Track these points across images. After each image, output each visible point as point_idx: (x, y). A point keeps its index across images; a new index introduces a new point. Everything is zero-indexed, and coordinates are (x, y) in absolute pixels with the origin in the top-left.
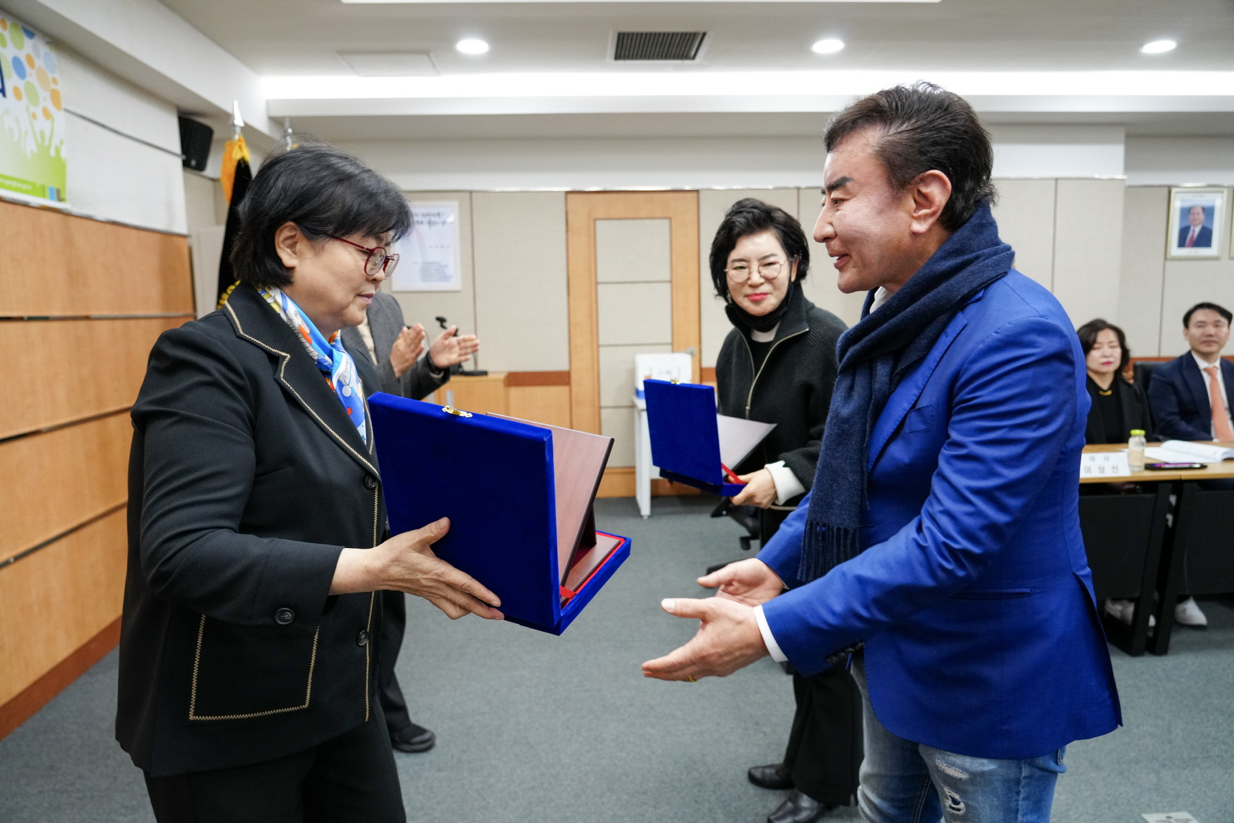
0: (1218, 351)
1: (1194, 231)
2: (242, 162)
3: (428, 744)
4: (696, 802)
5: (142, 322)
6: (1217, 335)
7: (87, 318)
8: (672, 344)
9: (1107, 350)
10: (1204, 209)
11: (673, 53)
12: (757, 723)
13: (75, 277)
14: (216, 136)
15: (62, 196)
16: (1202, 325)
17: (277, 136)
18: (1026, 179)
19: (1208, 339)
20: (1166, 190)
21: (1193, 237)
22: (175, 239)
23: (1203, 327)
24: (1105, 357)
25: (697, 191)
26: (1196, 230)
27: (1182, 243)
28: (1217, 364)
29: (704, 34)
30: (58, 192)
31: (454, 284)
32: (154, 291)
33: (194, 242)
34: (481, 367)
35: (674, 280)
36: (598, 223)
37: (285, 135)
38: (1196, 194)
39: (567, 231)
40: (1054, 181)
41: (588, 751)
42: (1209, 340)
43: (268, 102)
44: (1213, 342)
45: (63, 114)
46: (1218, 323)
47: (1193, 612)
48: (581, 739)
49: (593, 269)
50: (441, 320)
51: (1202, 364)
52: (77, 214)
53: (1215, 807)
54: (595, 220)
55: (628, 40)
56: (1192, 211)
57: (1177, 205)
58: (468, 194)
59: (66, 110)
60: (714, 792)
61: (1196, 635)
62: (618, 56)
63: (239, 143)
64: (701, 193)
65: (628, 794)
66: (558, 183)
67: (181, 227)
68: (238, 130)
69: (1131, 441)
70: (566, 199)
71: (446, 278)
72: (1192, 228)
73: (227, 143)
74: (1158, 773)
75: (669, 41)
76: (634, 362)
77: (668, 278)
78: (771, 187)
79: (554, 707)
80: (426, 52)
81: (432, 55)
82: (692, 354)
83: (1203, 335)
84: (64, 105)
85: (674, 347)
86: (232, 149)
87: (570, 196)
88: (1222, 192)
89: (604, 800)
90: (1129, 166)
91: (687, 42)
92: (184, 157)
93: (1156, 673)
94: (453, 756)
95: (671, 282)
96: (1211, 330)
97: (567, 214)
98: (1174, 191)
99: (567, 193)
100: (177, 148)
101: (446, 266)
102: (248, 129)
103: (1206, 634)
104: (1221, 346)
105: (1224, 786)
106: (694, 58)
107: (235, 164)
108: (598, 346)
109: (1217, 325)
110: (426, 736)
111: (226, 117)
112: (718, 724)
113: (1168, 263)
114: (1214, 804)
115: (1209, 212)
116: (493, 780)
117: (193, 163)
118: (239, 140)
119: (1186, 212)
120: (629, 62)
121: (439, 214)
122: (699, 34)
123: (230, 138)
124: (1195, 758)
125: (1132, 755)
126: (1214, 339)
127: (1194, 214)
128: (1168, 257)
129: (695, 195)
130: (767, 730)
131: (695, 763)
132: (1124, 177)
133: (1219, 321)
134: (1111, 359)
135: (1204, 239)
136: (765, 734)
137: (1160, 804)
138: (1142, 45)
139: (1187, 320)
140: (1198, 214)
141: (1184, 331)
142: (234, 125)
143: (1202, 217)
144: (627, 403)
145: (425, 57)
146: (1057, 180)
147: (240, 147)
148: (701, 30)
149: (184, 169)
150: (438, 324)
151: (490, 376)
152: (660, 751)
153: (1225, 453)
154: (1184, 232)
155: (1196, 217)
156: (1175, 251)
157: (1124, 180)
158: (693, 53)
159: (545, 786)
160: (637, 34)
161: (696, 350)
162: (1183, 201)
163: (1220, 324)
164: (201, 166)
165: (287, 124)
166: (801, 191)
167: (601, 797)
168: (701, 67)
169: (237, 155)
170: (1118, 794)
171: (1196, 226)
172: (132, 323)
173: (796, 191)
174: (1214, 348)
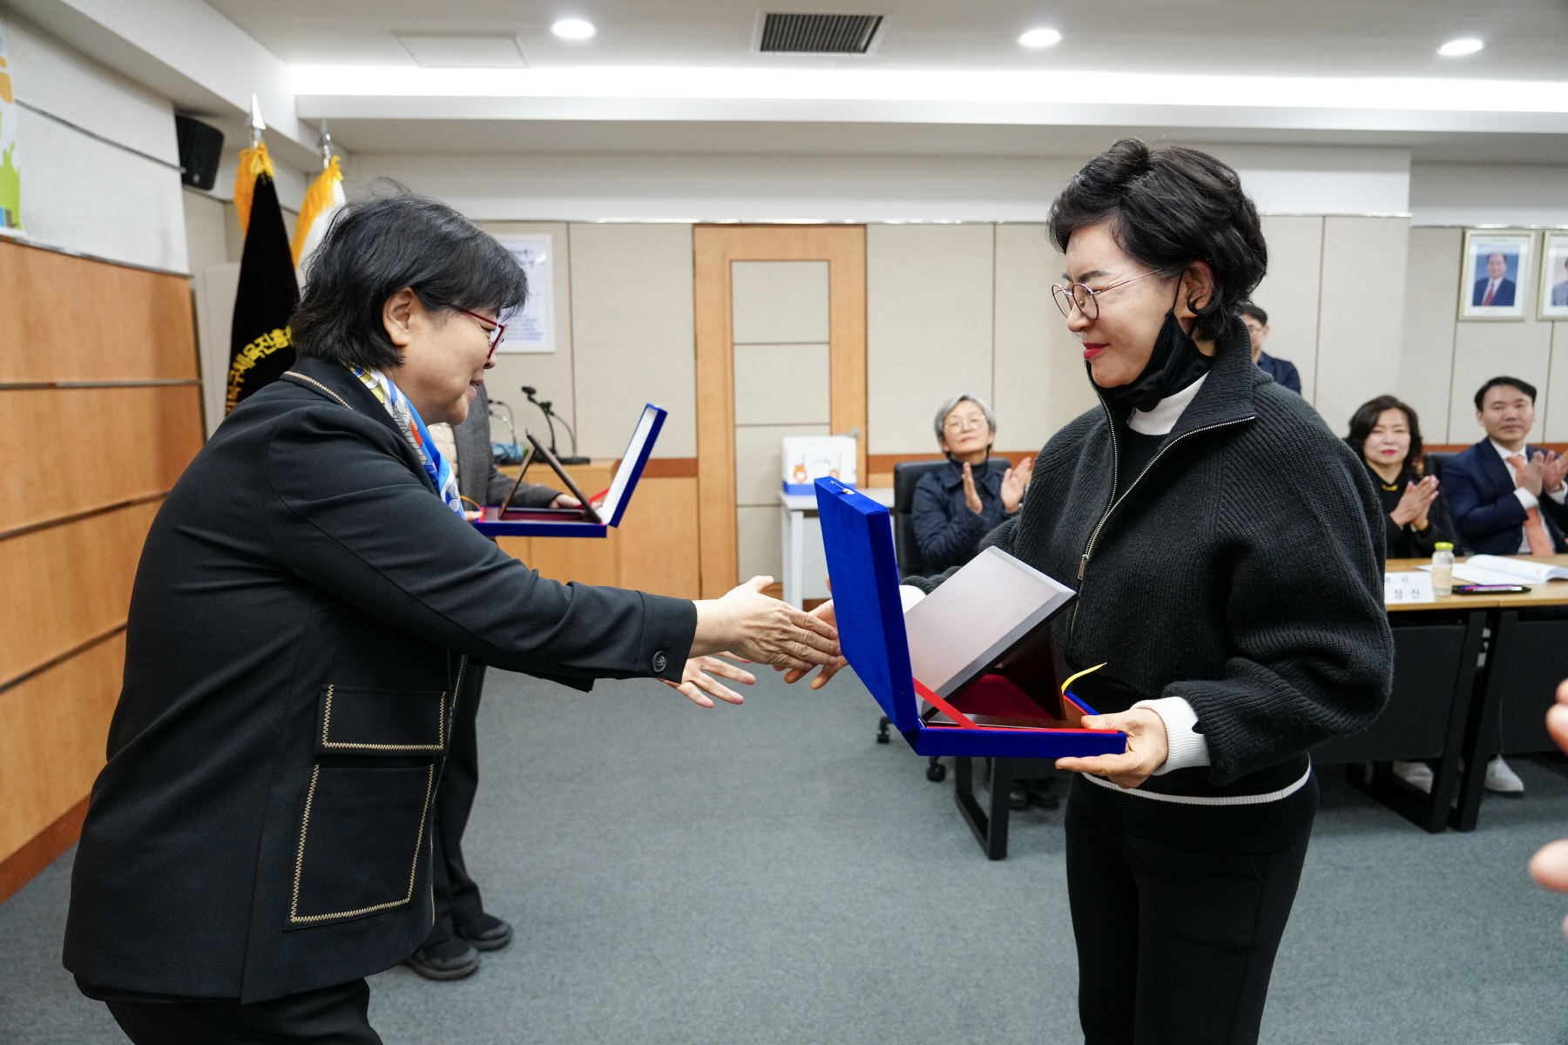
0: (1523, 437)
1: (1493, 285)
2: (263, 177)
3: (503, 940)
4: (880, 1037)
5: (127, 391)
6: (1520, 418)
7: (52, 386)
8: (830, 424)
9: (1390, 436)
10: (1506, 257)
11: (837, 44)
12: (955, 928)
13: (33, 330)
14: (227, 142)
15: (14, 221)
16: (1500, 405)
17: (310, 144)
18: (1285, 216)
19: (1509, 423)
20: (1459, 232)
21: (1491, 291)
22: (172, 279)
23: (1502, 408)
24: (1387, 444)
25: (864, 226)
26: (1495, 284)
27: (1477, 301)
28: (1523, 452)
29: (880, 18)
30: (9, 213)
31: (546, 343)
32: (144, 350)
33: (197, 285)
34: (581, 453)
35: (833, 342)
36: (735, 265)
37: (321, 143)
38: (1496, 238)
39: (695, 276)
40: (1321, 219)
41: (734, 968)
42: (1510, 425)
43: (297, 99)
44: (1515, 426)
45: (14, 106)
46: (1520, 403)
47: (1504, 774)
48: (723, 951)
49: (728, 327)
50: (529, 391)
51: (1504, 453)
52: (37, 245)
53: (1553, 1035)
54: (731, 261)
55: (779, 24)
56: (1491, 259)
57: (1472, 251)
58: (565, 226)
59: (18, 102)
60: (903, 1023)
61: (1510, 805)
62: (766, 46)
63: (260, 152)
64: (869, 227)
65: (789, 1027)
66: (683, 212)
67: (180, 265)
68: (258, 134)
69: (1435, 555)
70: (693, 233)
71: (534, 335)
72: (1491, 281)
73: (244, 152)
74: (1476, 991)
75: (833, 27)
76: (781, 447)
77: (826, 339)
78: (958, 222)
79: (686, 907)
80: (511, 36)
81: (519, 40)
82: (856, 437)
83: (1503, 418)
84: (15, 96)
85: (833, 428)
86: (250, 159)
87: (698, 230)
88: (1528, 236)
89: (757, 1036)
90: (1415, 201)
91: (857, 30)
92: (184, 170)
93: (1462, 855)
94: (553, 977)
95: (829, 343)
96: (1512, 412)
97: (694, 253)
98: (1469, 233)
99: (695, 225)
100: (174, 158)
101: (535, 320)
102: (270, 134)
103: (1520, 802)
104: (1526, 431)
105: (1561, 1007)
106: (865, 50)
107: (254, 180)
108: (735, 426)
109: (1519, 405)
110: (502, 930)
111: (241, 118)
112: (903, 929)
113: (1460, 325)
114: (1552, 1032)
115: (1512, 261)
116: (608, 1010)
117: (196, 178)
118: (259, 148)
119: (1484, 261)
120: (779, 54)
121: (526, 252)
122: (873, 17)
123: (248, 145)
124: (1522, 970)
125: (1442, 966)
126: (1518, 423)
127: (1493, 263)
128: (1460, 318)
129: (861, 230)
130: (969, 936)
131: (876, 982)
132: (1409, 215)
133: (1521, 400)
134: (1394, 448)
135: (1506, 295)
136: (966, 941)
137: (1483, 1033)
138: (1439, 45)
139: (1480, 399)
140: (1499, 263)
141: (1477, 413)
142: (252, 128)
143: (1503, 267)
144: (772, 501)
145: (510, 42)
146: (1324, 217)
147: (261, 157)
148: (875, 13)
149: (183, 188)
150: (525, 395)
151: (593, 465)
152: (829, 966)
153: (1551, 572)
154: (1480, 287)
155: (1496, 266)
156: (1469, 310)
157: (1408, 218)
158: (863, 44)
159: (678, 1017)
160: (792, 16)
161: (861, 432)
162: (1479, 246)
163: (1523, 403)
164: (207, 183)
165: (324, 128)
166: (998, 227)
167: (753, 1032)
168: (874, 62)
169: (256, 169)
170: (1428, 1019)
171: (1495, 278)
172: (113, 393)
173: (991, 227)
174: (1517, 435)
